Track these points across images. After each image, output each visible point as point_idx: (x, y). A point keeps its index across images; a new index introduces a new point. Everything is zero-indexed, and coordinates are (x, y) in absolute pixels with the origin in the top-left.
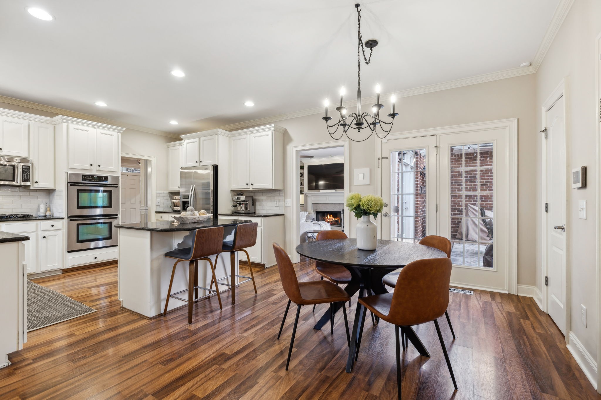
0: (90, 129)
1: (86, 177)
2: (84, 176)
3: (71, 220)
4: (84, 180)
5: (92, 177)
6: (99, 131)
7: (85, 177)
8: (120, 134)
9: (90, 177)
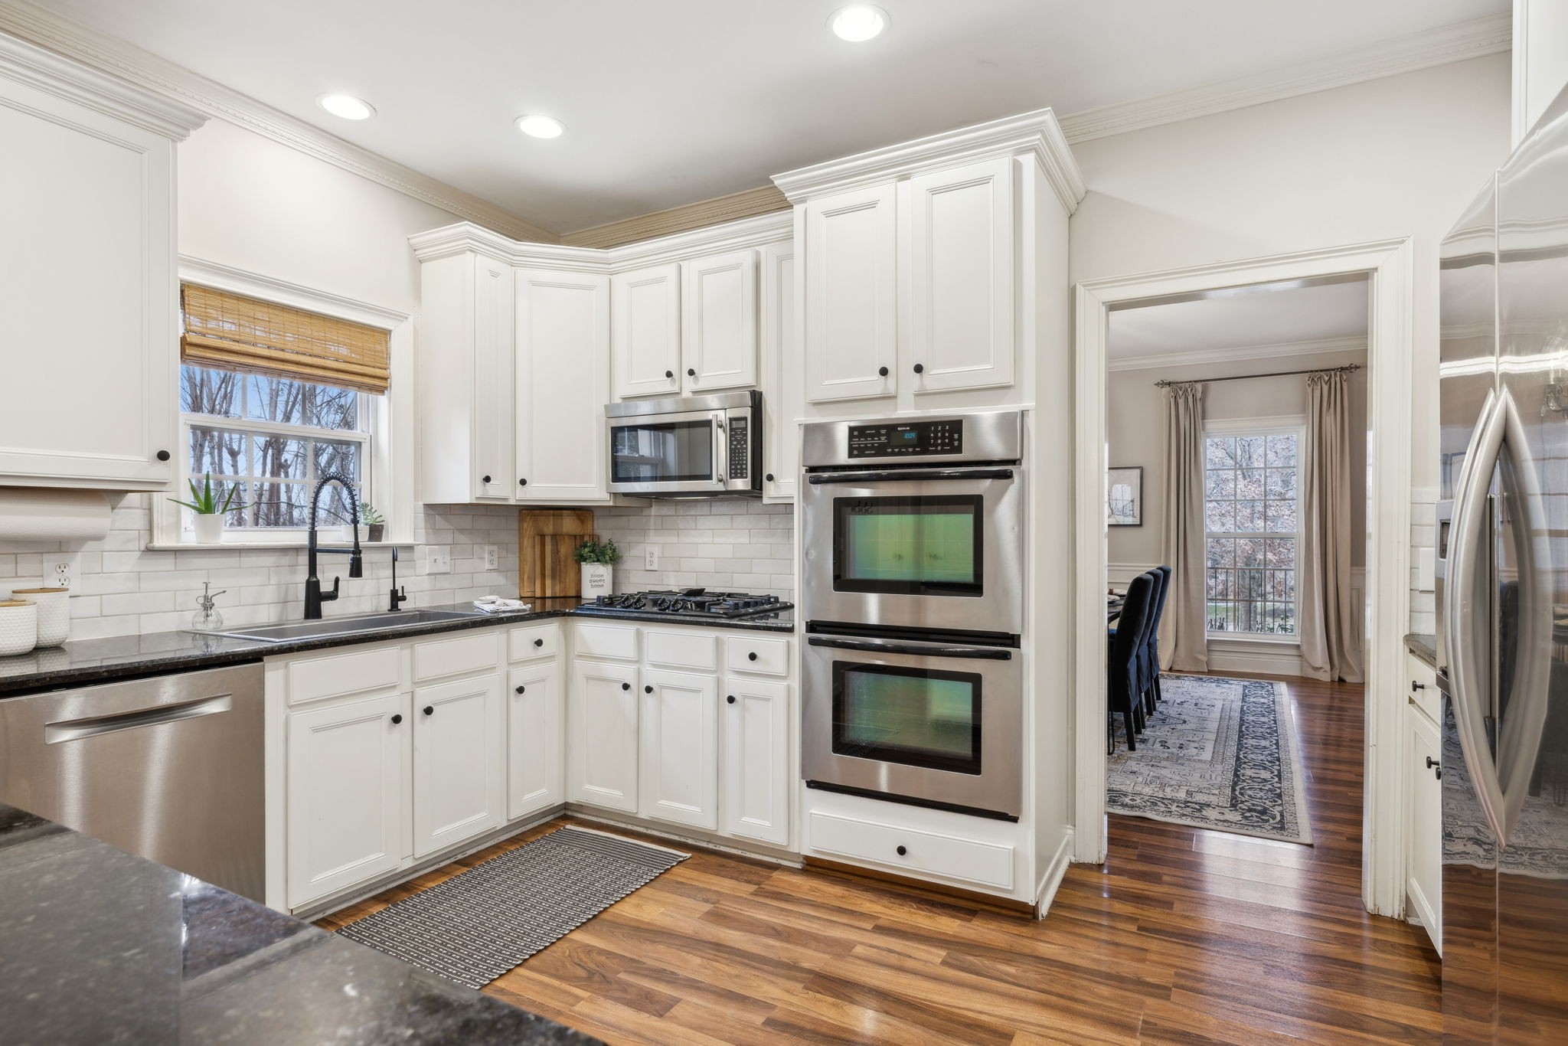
0: (882, 190)
1: (866, 436)
2: (856, 433)
3: (813, 642)
4: (855, 452)
5: (888, 435)
6: (924, 180)
7: (858, 437)
8: (1028, 161)
9: (878, 435)
